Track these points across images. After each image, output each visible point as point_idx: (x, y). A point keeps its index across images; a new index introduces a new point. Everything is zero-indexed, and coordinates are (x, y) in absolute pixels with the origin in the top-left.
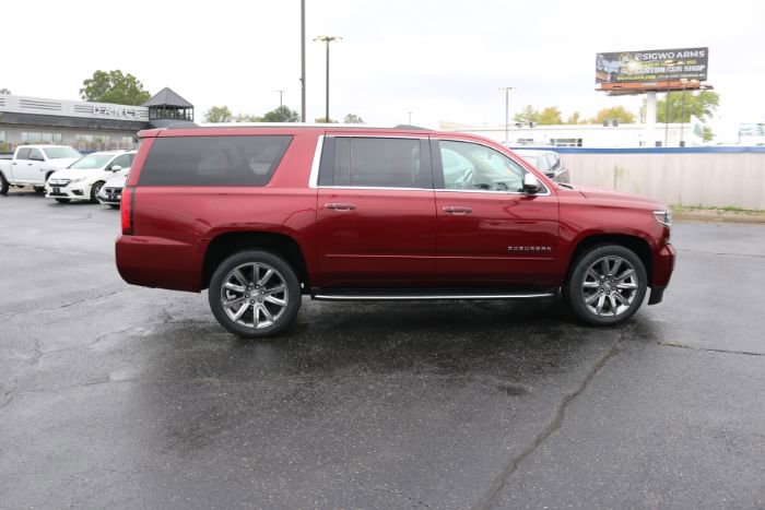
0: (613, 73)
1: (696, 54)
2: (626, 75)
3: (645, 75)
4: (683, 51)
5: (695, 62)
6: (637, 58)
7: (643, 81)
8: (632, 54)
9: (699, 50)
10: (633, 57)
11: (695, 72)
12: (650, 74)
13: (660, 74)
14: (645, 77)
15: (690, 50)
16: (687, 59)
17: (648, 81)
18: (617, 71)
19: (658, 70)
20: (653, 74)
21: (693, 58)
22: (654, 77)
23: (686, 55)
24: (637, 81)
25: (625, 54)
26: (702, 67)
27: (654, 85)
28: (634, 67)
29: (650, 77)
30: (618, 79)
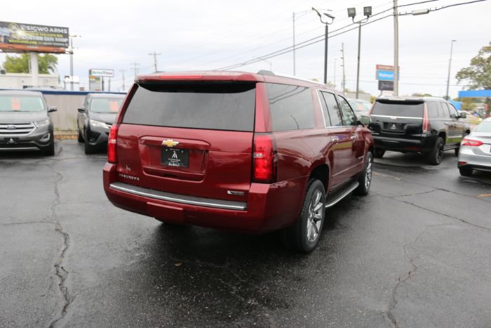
0: (5, 37)
1: (62, 31)
2: (15, 39)
3: (29, 40)
4: (53, 28)
5: (61, 36)
6: (22, 28)
7: (28, 45)
8: (19, 25)
9: (64, 28)
10: (20, 27)
11: (62, 42)
12: (33, 40)
13: (39, 41)
14: (30, 42)
15: (58, 28)
16: (56, 33)
17: (32, 45)
18: (8, 35)
19: (38, 38)
20: (36, 40)
21: (61, 33)
22: (36, 43)
23: (56, 30)
24: (24, 44)
25: (14, 24)
26: (65, 40)
27: (36, 48)
28: (21, 34)
29: (33, 43)
30: (10, 41)
